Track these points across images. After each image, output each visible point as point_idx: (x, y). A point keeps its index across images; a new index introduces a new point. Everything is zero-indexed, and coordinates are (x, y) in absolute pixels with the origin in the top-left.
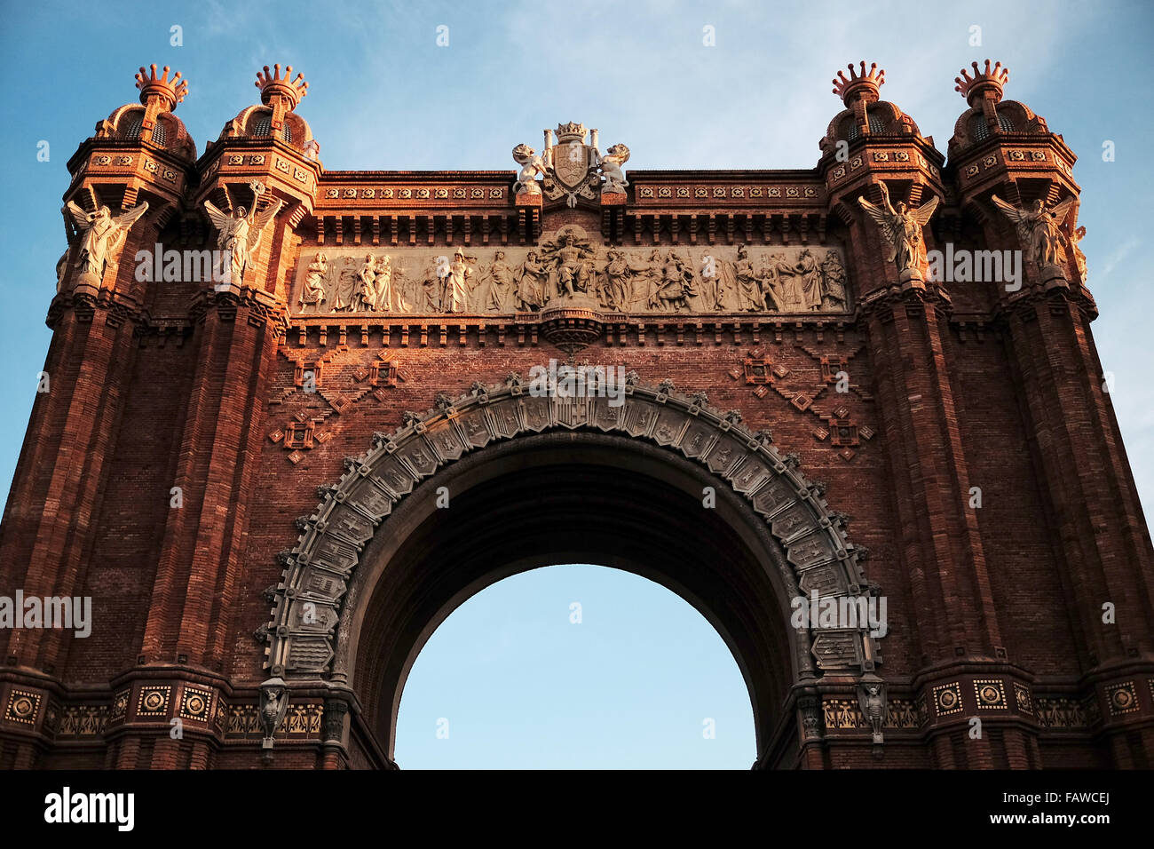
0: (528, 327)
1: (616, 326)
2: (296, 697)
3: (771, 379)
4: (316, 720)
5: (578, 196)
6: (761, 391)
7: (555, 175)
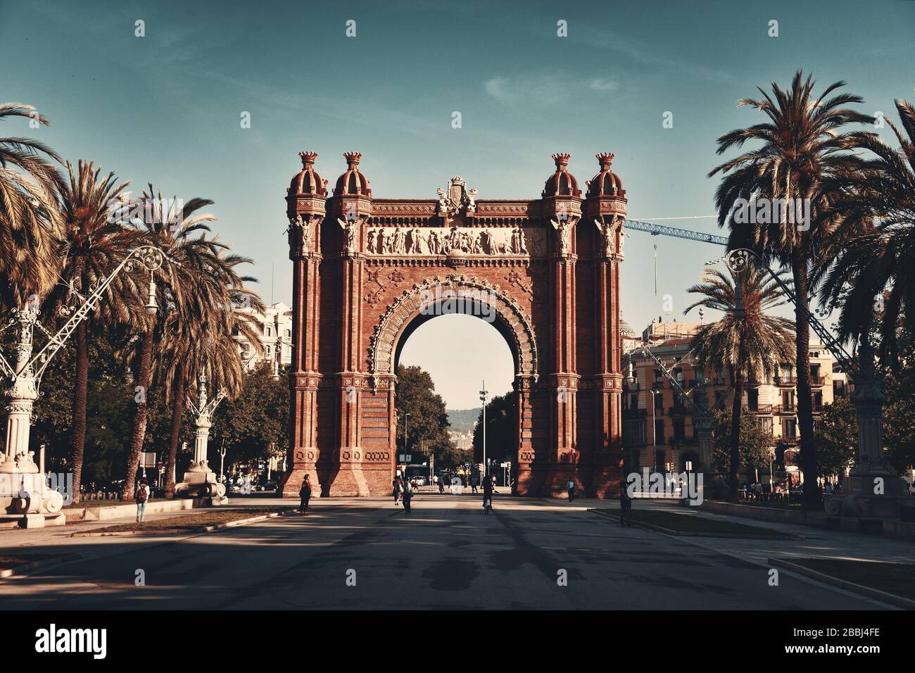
0: (442, 261)
1: (471, 261)
2: (382, 378)
3: (518, 280)
4: (387, 384)
5: (459, 209)
6: (515, 284)
7: (451, 200)
